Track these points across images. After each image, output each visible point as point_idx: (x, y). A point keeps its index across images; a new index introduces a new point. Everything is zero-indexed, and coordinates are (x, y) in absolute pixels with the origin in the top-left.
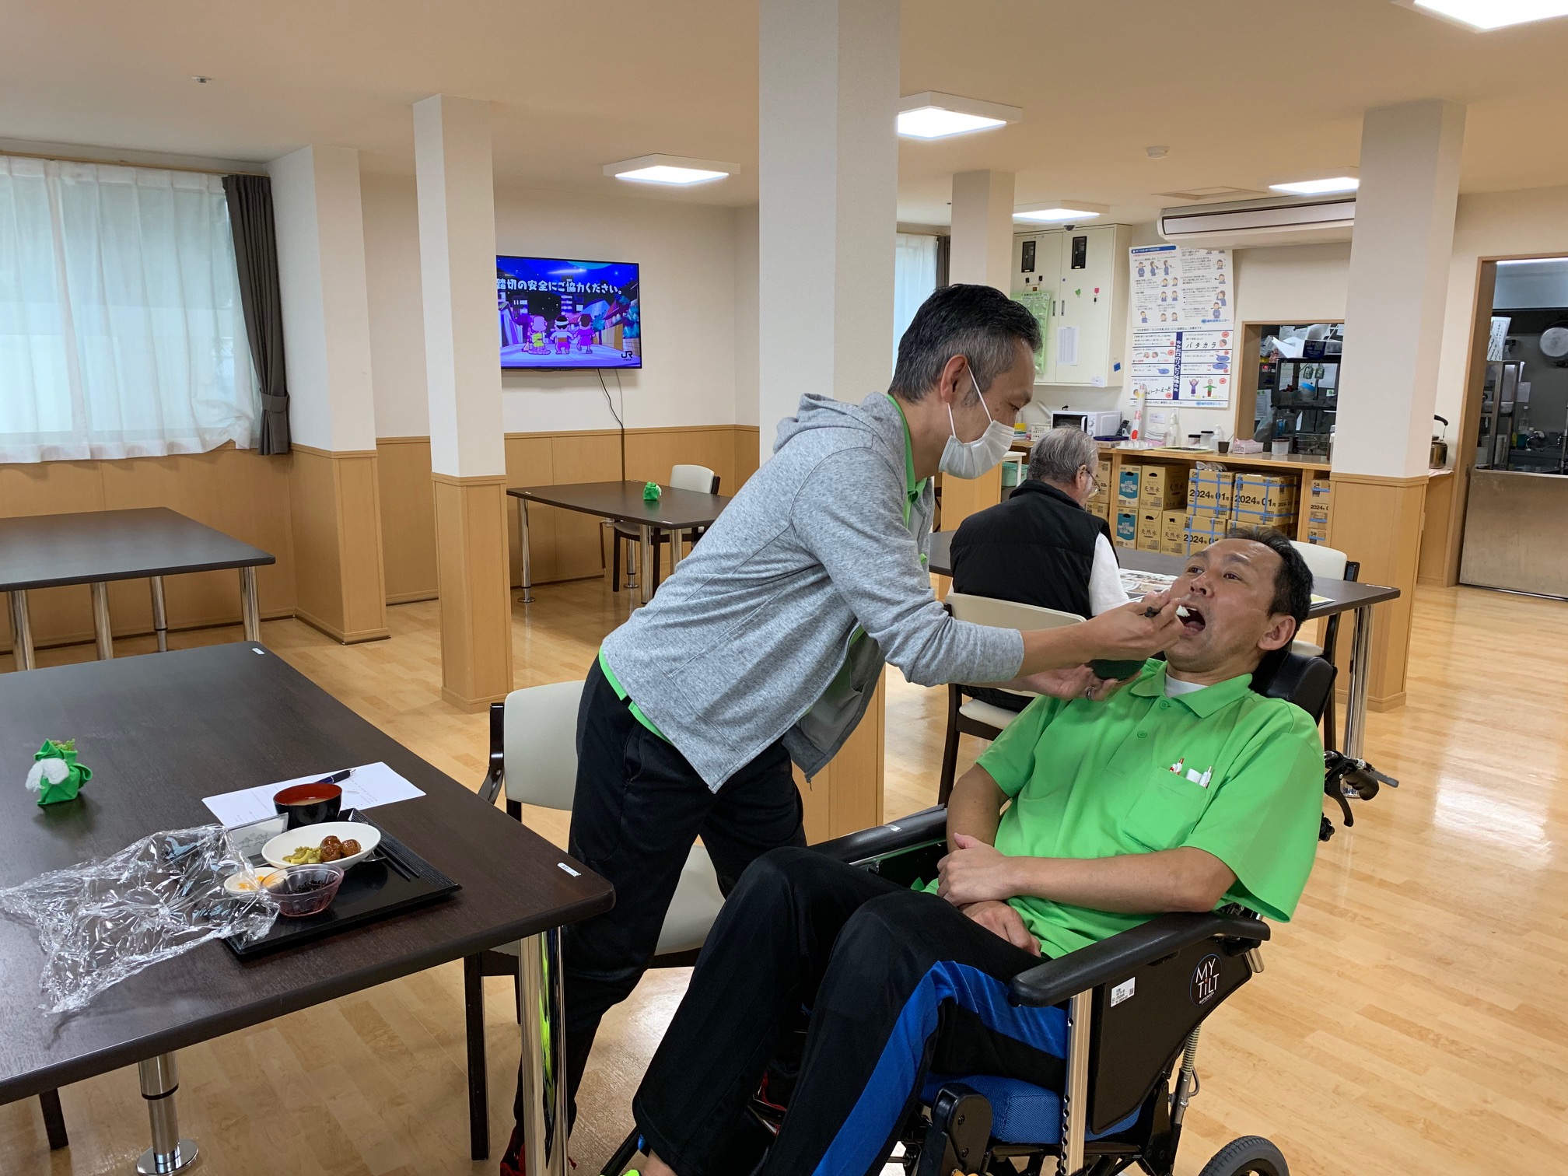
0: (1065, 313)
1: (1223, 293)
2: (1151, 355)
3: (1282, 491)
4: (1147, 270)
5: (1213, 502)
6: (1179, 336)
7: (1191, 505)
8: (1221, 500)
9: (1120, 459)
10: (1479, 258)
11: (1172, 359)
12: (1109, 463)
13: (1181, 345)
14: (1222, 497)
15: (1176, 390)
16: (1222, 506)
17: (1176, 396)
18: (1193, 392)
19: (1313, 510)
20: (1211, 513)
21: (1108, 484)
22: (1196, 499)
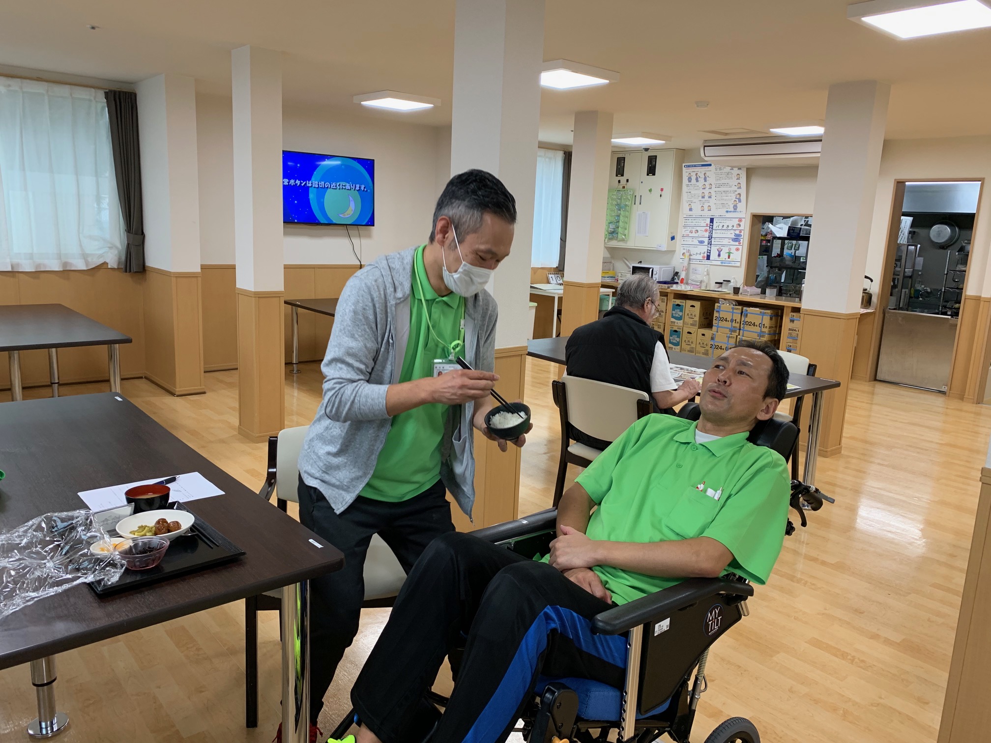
0: (642, 203)
1: (739, 194)
2: (694, 231)
3: (771, 319)
4: (694, 178)
5: (728, 324)
6: (712, 220)
7: (715, 326)
8: (734, 324)
9: (672, 296)
10: (895, 180)
11: (707, 234)
12: (665, 298)
13: (712, 226)
14: (734, 321)
15: (709, 254)
16: (734, 327)
17: (708, 258)
18: (719, 255)
19: (790, 331)
20: (727, 331)
21: (664, 311)
22: (718, 322)
